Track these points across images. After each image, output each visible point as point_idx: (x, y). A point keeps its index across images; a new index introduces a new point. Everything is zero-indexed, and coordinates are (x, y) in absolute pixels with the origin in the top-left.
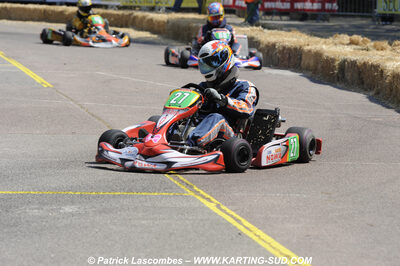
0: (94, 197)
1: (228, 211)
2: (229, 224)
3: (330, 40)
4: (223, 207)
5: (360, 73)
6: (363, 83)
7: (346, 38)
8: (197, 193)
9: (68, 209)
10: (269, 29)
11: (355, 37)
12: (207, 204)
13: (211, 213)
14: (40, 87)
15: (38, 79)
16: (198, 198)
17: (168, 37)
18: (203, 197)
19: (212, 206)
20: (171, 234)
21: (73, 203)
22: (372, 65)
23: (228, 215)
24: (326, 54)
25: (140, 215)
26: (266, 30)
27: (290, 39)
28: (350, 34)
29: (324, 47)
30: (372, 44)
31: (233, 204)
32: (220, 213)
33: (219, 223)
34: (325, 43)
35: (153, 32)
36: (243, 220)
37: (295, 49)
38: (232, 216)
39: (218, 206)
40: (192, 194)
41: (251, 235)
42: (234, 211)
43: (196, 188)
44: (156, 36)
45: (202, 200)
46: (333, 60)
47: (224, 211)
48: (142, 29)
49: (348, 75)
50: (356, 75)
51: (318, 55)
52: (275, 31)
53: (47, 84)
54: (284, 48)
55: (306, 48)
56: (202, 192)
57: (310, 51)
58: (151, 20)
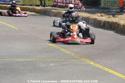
4: (96, 64)
18: (88, 61)
23: (99, 66)
28: (101, 13)
37: (87, 18)
40: (84, 60)
46: (101, 21)
49: (106, 26)
58: (35, 9)
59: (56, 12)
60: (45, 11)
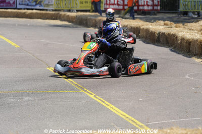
0: (38, 93)
1: (99, 98)
3: (155, 23)
4: (97, 97)
5: (166, 38)
6: (168, 43)
7: (162, 22)
8: (86, 91)
9: (26, 98)
10: (125, 19)
11: (166, 22)
12: (90, 95)
13: (91, 99)
14: (14, 47)
15: (13, 44)
16: (86, 93)
17: (76, 24)
18: (88, 92)
19: (92, 96)
20: (72, 108)
21: (29, 95)
22: (172, 35)
23: (99, 100)
24: (151, 30)
25: (59, 100)
26: (124, 20)
27: (135, 23)
28: (164, 20)
29: (151, 27)
30: (175, 25)
31: (102, 95)
32: (95, 99)
33: (94, 102)
34: (151, 25)
36: (105, 102)
37: (137, 28)
38: (101, 100)
39: (95, 96)
40: (83, 91)
41: (108, 107)
43: (85, 89)
44: (70, 24)
45: (88, 94)
46: (155, 32)
48: (64, 21)
49: (161, 40)
50: (165, 39)
51: (147, 30)
52: (128, 20)
53: (17, 46)
54: (132, 27)
55: (142, 27)
57: (143, 29)
58: (68, 16)
59: (96, 21)
60: (82, 19)
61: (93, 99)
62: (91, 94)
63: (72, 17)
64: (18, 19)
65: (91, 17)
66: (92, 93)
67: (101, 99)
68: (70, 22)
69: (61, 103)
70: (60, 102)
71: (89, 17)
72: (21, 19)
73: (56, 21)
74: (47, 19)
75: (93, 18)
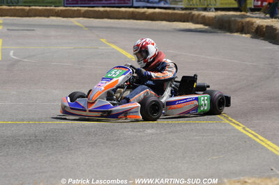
0: (166, 125)
1: (250, 131)
2: (249, 138)
4: (247, 129)
8: (231, 121)
9: (149, 131)
12: (237, 127)
13: (239, 132)
15: (129, 56)
16: (232, 124)
17: (216, 28)
18: (234, 123)
19: (240, 129)
20: (213, 144)
21: (153, 128)
25: (194, 134)
31: (252, 127)
32: (244, 132)
33: (244, 137)
35: (206, 25)
36: (259, 136)
38: (252, 134)
39: (244, 128)
40: (228, 122)
41: (263, 144)
42: (254, 131)
43: (230, 118)
45: (234, 125)
47: (248, 131)
48: (198, 23)
56: (234, 120)
58: (204, 16)
59: (242, 23)
60: (222, 20)
61: (242, 133)
62: (238, 125)
63: (209, 18)
64: (135, 21)
65: (237, 19)
66: (240, 124)
67: (253, 132)
68: (206, 26)
69: (197, 138)
70: (196, 136)
71: (233, 19)
72: (139, 21)
73: (188, 23)
74: (174, 21)
75: (239, 20)
